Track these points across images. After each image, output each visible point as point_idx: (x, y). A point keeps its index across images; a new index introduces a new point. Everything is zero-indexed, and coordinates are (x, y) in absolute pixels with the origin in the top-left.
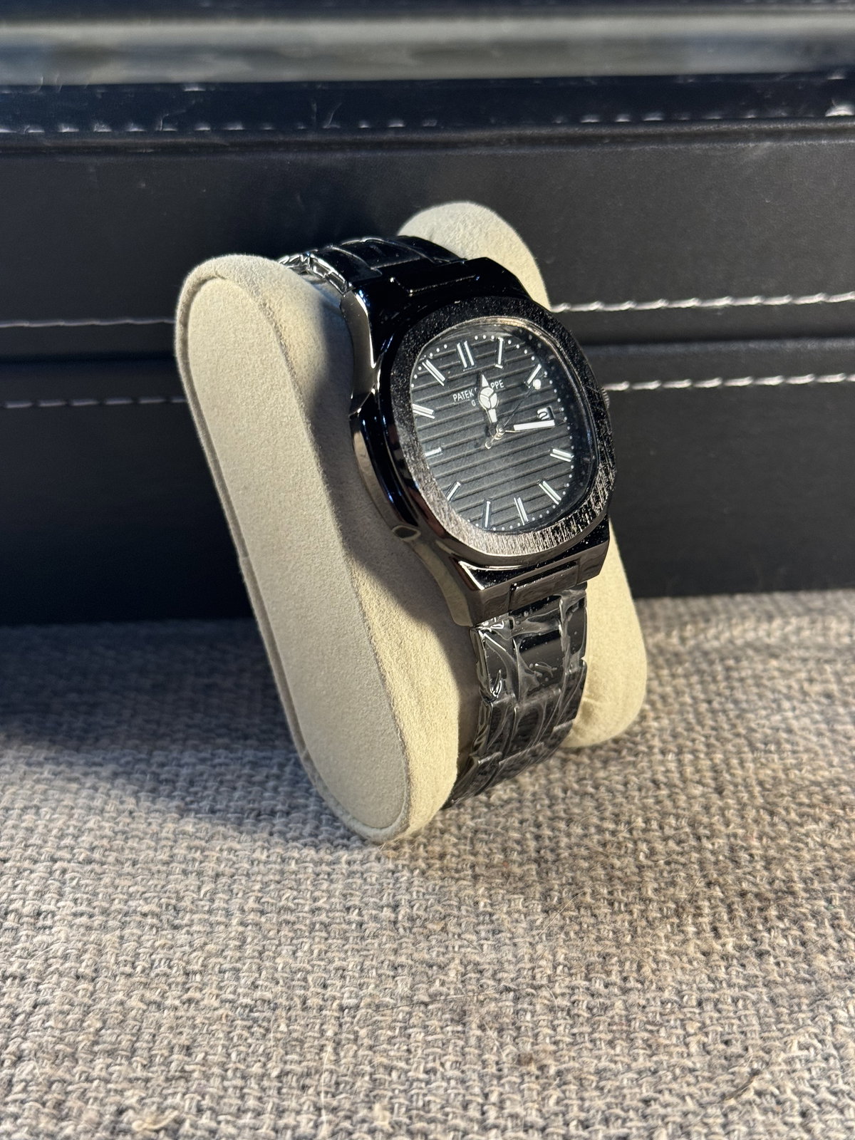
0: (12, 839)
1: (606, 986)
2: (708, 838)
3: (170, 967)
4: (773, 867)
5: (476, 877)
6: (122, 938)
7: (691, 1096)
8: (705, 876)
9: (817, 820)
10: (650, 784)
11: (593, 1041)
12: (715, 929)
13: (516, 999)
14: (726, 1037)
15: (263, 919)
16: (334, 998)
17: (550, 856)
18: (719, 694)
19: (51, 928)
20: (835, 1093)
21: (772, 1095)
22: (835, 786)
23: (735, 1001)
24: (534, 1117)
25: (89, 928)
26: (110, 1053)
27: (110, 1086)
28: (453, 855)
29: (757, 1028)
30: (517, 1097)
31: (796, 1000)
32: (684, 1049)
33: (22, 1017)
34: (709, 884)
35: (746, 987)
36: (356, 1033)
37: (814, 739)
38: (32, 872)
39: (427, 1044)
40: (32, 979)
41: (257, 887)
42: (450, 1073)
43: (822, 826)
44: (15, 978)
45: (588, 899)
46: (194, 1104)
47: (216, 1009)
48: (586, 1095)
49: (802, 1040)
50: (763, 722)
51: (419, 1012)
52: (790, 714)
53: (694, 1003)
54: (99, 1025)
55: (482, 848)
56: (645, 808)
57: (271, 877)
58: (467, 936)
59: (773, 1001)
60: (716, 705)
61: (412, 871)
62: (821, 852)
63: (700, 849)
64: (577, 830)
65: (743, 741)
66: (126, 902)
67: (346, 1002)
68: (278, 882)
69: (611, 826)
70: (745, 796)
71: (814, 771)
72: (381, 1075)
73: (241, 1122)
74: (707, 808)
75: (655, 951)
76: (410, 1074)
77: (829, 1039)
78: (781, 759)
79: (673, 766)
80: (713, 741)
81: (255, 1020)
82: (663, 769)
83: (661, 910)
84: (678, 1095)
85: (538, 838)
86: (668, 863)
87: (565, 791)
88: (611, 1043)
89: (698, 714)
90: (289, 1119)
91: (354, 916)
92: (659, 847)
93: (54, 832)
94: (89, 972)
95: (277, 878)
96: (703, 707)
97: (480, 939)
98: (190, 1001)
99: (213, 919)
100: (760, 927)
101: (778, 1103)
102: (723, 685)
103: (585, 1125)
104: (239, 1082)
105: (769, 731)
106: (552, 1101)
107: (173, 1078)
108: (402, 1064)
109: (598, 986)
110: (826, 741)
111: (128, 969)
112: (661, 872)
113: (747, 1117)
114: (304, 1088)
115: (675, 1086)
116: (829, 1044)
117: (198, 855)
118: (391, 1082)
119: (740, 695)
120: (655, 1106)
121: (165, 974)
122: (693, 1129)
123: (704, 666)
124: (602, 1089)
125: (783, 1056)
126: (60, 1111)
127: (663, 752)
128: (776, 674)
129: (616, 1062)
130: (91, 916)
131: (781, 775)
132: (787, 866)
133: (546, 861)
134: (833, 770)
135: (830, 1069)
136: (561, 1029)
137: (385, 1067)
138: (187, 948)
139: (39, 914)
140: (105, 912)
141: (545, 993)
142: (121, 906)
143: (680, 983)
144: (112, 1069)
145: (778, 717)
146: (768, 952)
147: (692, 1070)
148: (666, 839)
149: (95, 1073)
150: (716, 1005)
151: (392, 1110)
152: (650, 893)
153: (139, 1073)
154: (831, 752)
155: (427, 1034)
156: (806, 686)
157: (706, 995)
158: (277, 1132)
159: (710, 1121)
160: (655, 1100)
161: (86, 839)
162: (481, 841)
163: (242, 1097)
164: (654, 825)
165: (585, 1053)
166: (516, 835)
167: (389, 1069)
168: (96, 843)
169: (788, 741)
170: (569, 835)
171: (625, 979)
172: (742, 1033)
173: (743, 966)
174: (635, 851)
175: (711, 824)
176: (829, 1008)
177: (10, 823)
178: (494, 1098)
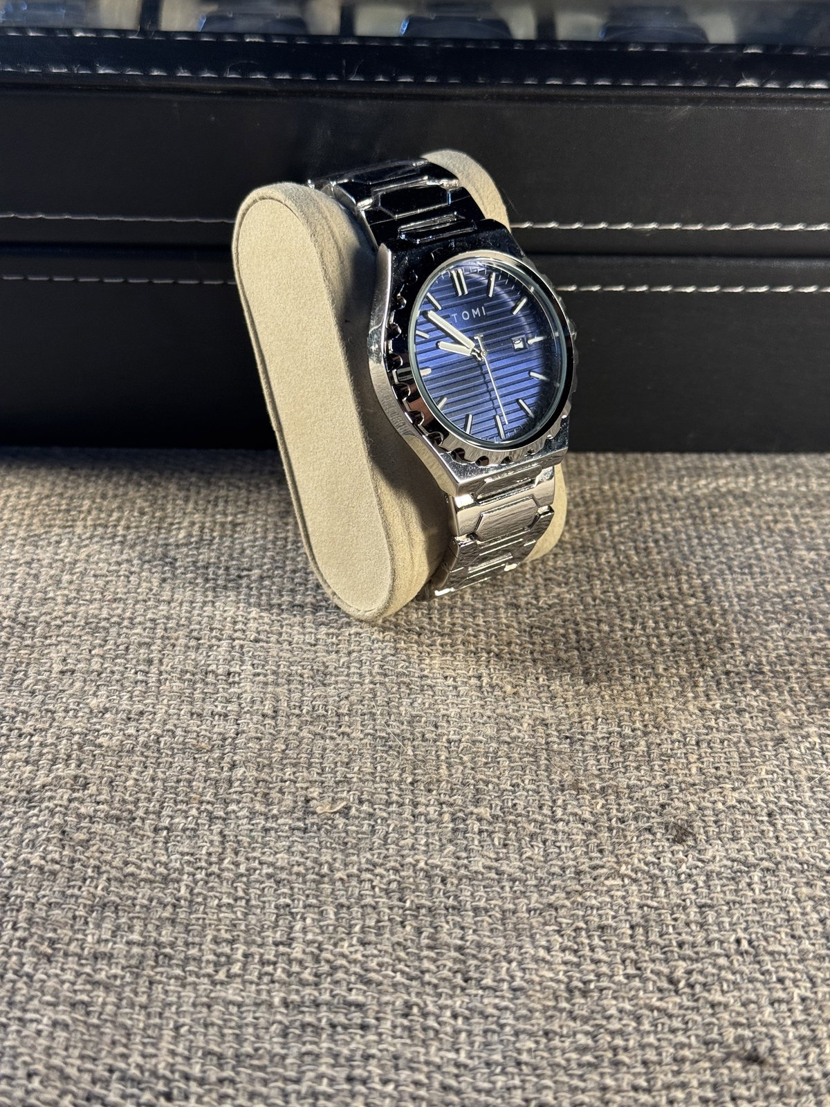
0: (199, 623)
1: (633, 730)
2: (701, 634)
3: (327, 711)
4: (749, 653)
5: (534, 661)
6: (289, 690)
7: (692, 802)
8: (700, 660)
9: (779, 622)
10: (657, 598)
11: (625, 767)
12: (707, 695)
13: (571, 744)
14: (717, 765)
15: (387, 680)
16: (444, 734)
17: (586, 646)
18: (708, 533)
19: (239, 683)
20: (791, 802)
21: (748, 802)
22: (792, 597)
23: (722, 742)
24: (587, 815)
25: (266, 684)
26: (295, 765)
27: (298, 785)
28: (517, 644)
29: (738, 760)
30: (575, 803)
31: (764, 743)
32: (687, 771)
33: (230, 740)
34: (703, 667)
35: (729, 733)
36: (461, 758)
37: (777, 563)
38: (219, 646)
39: (512, 768)
40: (232, 717)
41: (379, 658)
42: (528, 787)
43: (782, 626)
44: (220, 715)
45: (617, 674)
46: (356, 797)
47: (361, 739)
48: (622, 802)
49: (768, 768)
50: (739, 554)
51: (505, 748)
52: (759, 546)
53: (694, 742)
54: (284, 747)
55: (538, 640)
56: (653, 613)
57: (388, 651)
58: (532, 700)
59: (748, 742)
60: (704, 540)
61: (488, 653)
62: (782, 643)
63: (697, 642)
64: (606, 628)
65: (724, 567)
66: (289, 667)
67: (452, 737)
68: (393, 655)
69: (630, 626)
70: (727, 604)
71: (776, 586)
72: (481, 785)
73: (390, 809)
74: (699, 613)
75: (666, 708)
76: (501, 786)
77: (787, 768)
78: (752, 579)
79: (673, 584)
80: (702, 567)
81: (390, 747)
82: (665, 586)
83: (669, 682)
84: (684, 802)
85: (577, 633)
86: (673, 651)
87: (594, 600)
88: (638, 768)
89: (691, 546)
90: (421, 809)
91: (450, 681)
92: (666, 640)
93: (229, 619)
94: (270, 712)
95: (393, 652)
96: (695, 541)
97: (542, 703)
98: (343, 733)
99: (351, 680)
100: (739, 694)
101: (753, 808)
102: (710, 527)
103: (622, 821)
104: (385, 785)
105: (743, 559)
106: (599, 807)
107: (340, 781)
108: (495, 780)
109: (627, 731)
110: (786, 564)
111: (297, 711)
112: (668, 657)
113: (731, 817)
114: (430, 791)
115: (681, 796)
116: (787, 771)
117: (334, 640)
118: (488, 792)
119: (722, 533)
120: (668, 809)
121: (324, 716)
122: (695, 824)
123: (696, 512)
124: (631, 798)
125: (755, 778)
126: (267, 800)
127: (666, 575)
128: (749, 518)
129: (641, 781)
130: (265, 675)
131: (753, 590)
132: (758, 653)
133: (584, 649)
134: (791, 584)
135: (788, 787)
136: (602, 761)
137: (484, 782)
138: (337, 699)
139: (229, 674)
140: (274, 673)
141: (589, 737)
142: (286, 669)
143: (684, 728)
144: (297, 775)
145: (750, 549)
146: (745, 710)
147: (694, 785)
148: (671, 635)
149: (287, 777)
150: (709, 744)
151: (491, 808)
152: (661, 671)
153: (316, 777)
154: (790, 571)
155: (510, 762)
156: (772, 525)
157: (702, 737)
158: (414, 816)
159: (706, 819)
160: (669, 805)
161: (252, 625)
162: (536, 634)
163: (388, 794)
164: (662, 625)
165: (620, 775)
166: (562, 631)
167: (487, 783)
168: (260, 628)
169: (757, 566)
170: (600, 631)
171: (646, 726)
172: (728, 763)
173: (728, 719)
174: (649, 644)
175: (703, 625)
176: (787, 749)
177: (196, 612)
178: (560, 802)
